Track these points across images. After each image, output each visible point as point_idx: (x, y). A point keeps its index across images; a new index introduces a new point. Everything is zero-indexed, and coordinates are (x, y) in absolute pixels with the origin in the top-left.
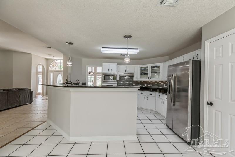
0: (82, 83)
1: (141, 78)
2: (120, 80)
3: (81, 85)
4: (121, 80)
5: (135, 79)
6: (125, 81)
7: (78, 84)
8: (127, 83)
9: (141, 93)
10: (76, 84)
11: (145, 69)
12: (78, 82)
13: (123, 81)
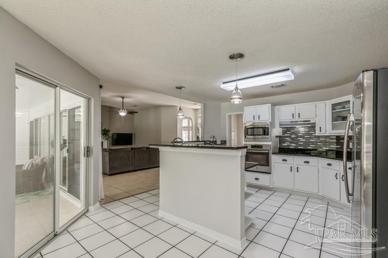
0: (221, 141)
1: (332, 130)
2: (286, 135)
3: (220, 143)
4: (289, 135)
5: (318, 133)
6: (297, 137)
7: (215, 142)
8: (302, 142)
9: (329, 164)
10: (213, 142)
11: (344, 108)
12: (215, 140)
13: (293, 136)
